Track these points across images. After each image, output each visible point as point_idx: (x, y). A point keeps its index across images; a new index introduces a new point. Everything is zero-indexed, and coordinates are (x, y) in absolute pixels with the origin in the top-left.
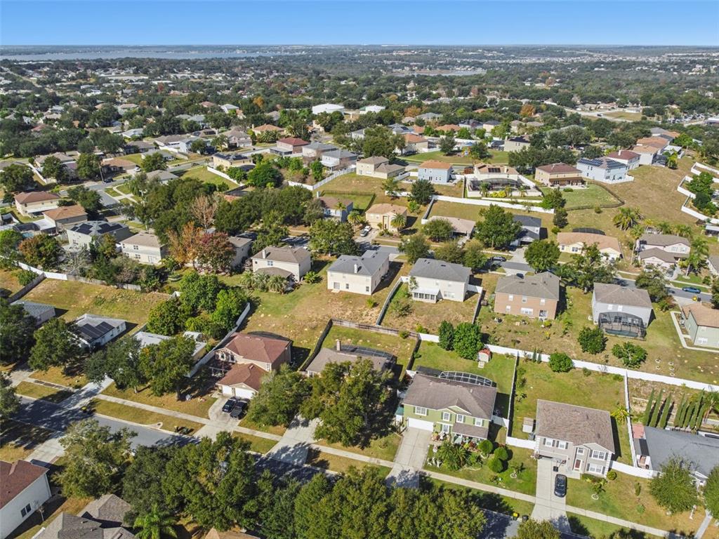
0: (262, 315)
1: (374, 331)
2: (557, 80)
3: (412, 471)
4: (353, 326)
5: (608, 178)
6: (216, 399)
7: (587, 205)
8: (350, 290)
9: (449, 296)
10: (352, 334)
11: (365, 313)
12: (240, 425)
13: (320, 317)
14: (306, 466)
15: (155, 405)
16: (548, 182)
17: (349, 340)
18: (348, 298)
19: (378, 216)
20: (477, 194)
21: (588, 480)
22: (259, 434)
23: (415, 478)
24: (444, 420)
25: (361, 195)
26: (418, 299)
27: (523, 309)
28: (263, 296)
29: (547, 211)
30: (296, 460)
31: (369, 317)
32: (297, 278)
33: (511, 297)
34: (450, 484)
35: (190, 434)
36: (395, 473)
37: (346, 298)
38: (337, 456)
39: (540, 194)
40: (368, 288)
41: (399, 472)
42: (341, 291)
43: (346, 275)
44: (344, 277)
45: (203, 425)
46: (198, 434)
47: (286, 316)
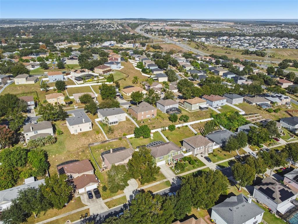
0: (53, 156)
1: (108, 142)
2: (31, 34)
3: (175, 178)
4: (99, 144)
5: (117, 68)
6: (79, 197)
7: (120, 78)
8: (83, 131)
9: (120, 120)
10: (101, 147)
11: (97, 137)
12: (103, 200)
13: (81, 146)
15: (54, 216)
16: (102, 73)
17: (102, 149)
18: (85, 134)
19: (54, 99)
20: (82, 82)
21: (211, 155)
22: (114, 198)
23: (177, 179)
24: (169, 157)
25: (28, 93)
26: (111, 125)
27: (147, 116)
28: (44, 148)
29: (111, 83)
31: (100, 138)
32: (52, 134)
33: (143, 113)
34: (187, 175)
35: (88, 215)
36: (171, 181)
37: (84, 135)
38: (150, 187)
39: (103, 77)
40: (90, 127)
42: (78, 133)
43: (80, 125)
44: (79, 126)
45: (89, 209)
46: (92, 213)
47: (65, 152)
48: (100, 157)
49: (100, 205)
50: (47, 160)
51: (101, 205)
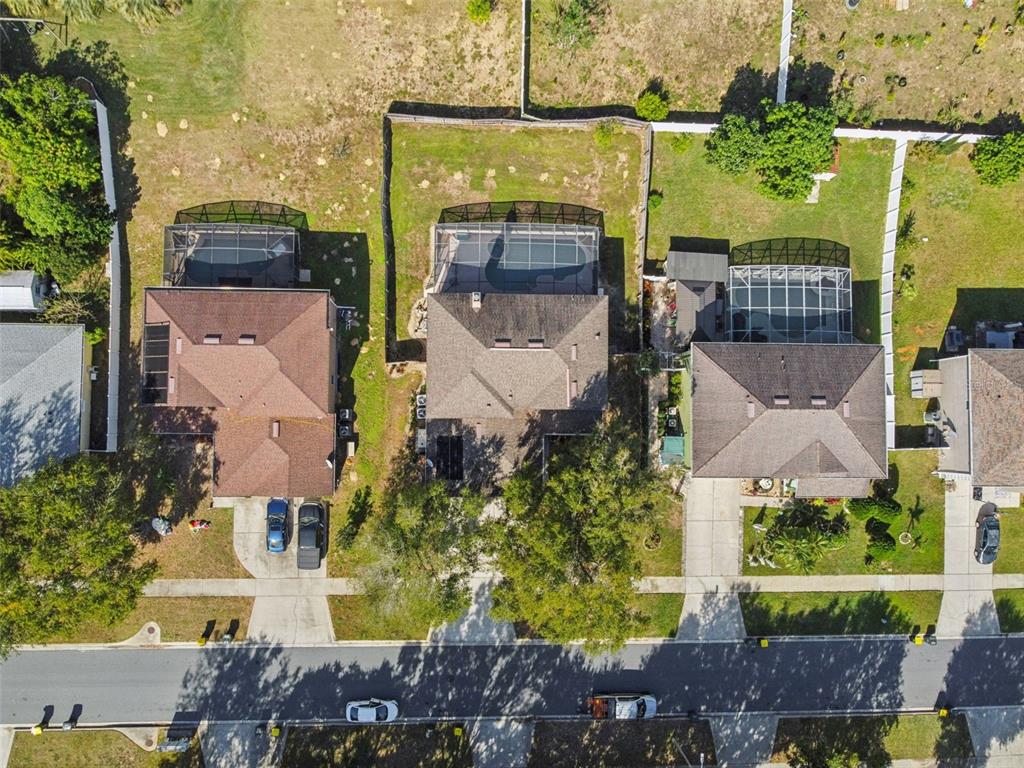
0: (161, 129)
3: (724, 590)
6: (231, 515)
12: (331, 574)
14: (519, 642)
17: (458, 176)
23: (731, 602)
30: (494, 633)
34: (797, 596)
35: (239, 635)
36: (694, 604)
41: (700, 598)
45: (248, 601)
46: (260, 627)
47: (235, 117)
48: (428, 232)
49: (304, 601)
50: (123, 144)
51: (308, 600)
